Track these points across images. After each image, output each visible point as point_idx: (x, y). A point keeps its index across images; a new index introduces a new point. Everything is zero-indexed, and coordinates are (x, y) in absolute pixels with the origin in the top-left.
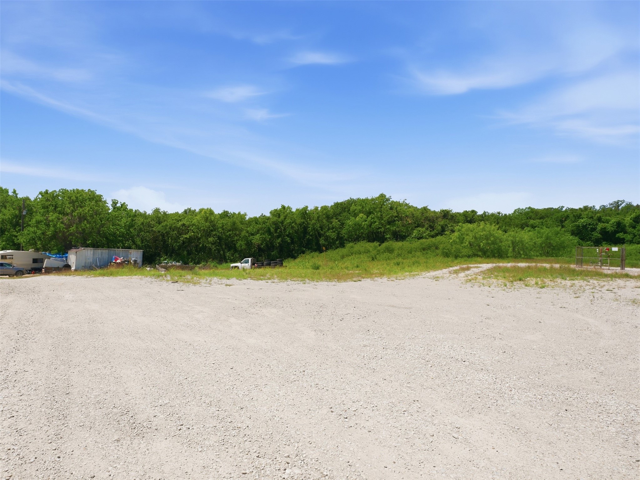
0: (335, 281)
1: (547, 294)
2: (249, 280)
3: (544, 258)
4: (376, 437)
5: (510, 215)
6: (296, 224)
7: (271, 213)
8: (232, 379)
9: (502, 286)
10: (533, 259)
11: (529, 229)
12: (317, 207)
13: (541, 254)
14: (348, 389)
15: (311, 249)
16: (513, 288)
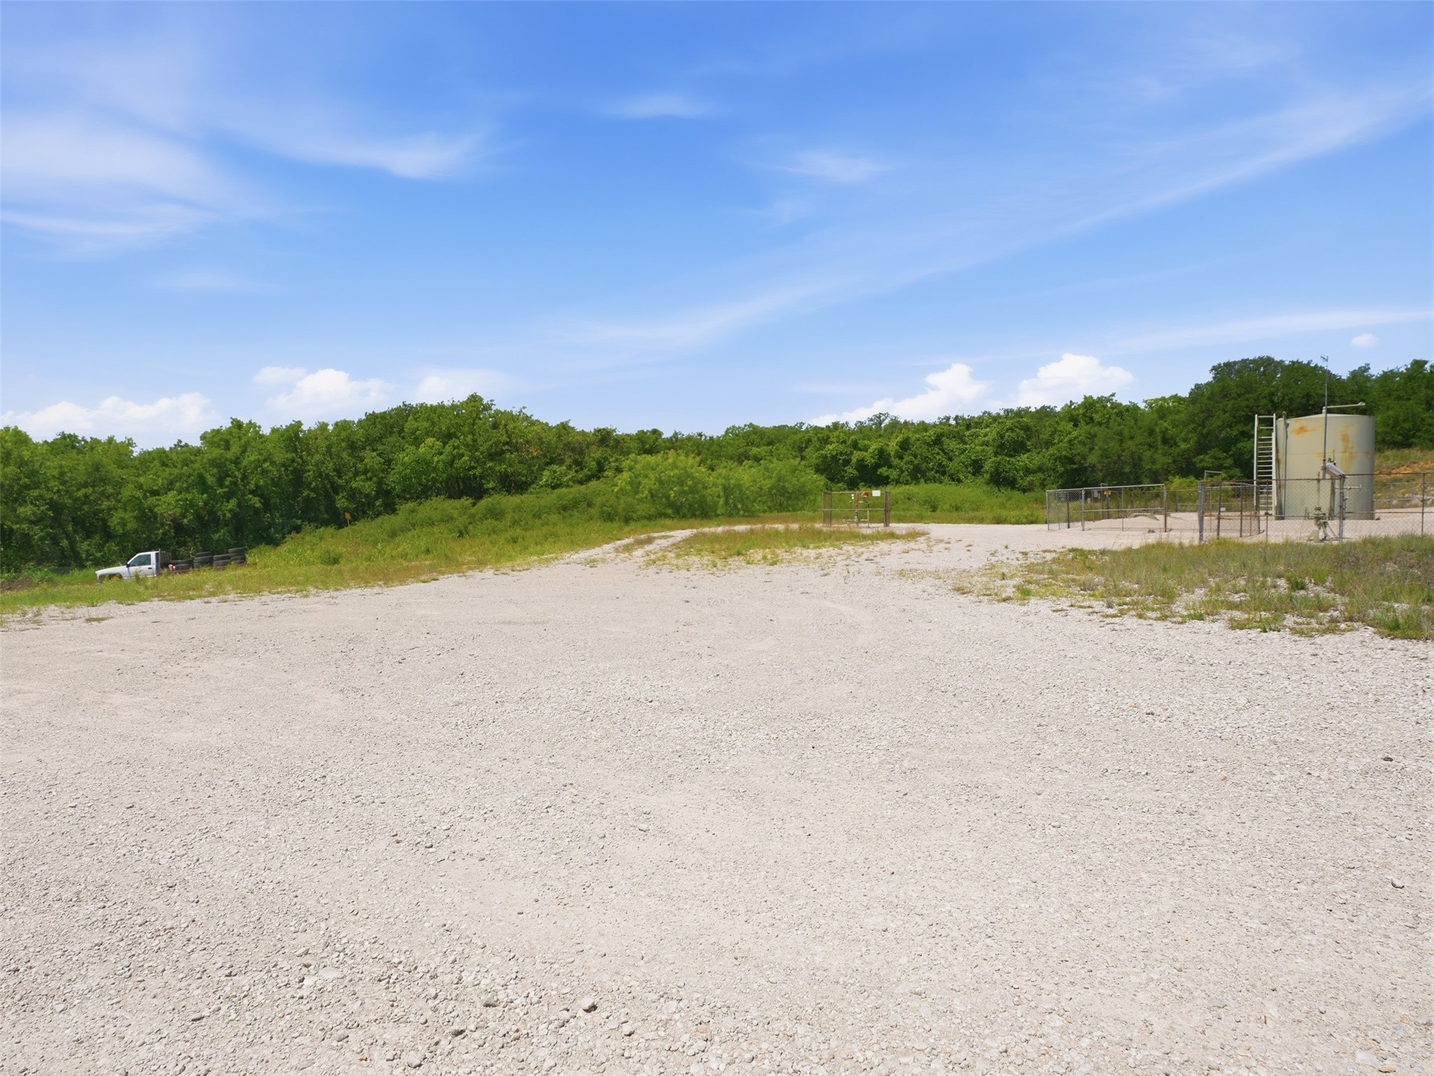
0: (378, 585)
1: (781, 574)
2: (155, 603)
3: (775, 514)
4: (497, 866)
5: (718, 437)
6: (273, 463)
7: (203, 437)
8: (133, 830)
9: (709, 568)
10: (759, 516)
11: (750, 463)
12: (324, 423)
13: (770, 508)
14: (429, 792)
15: (315, 521)
16: (726, 569)
